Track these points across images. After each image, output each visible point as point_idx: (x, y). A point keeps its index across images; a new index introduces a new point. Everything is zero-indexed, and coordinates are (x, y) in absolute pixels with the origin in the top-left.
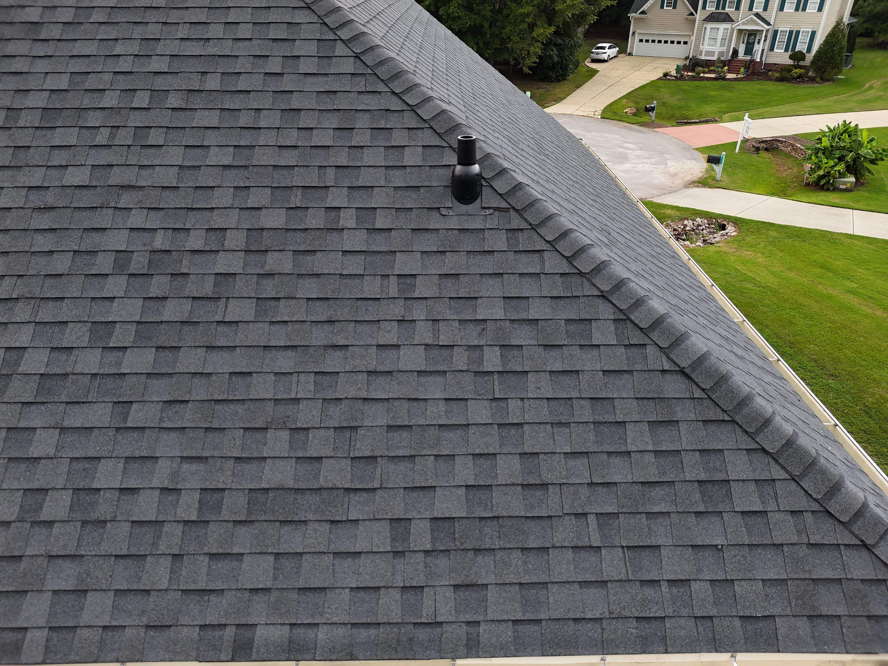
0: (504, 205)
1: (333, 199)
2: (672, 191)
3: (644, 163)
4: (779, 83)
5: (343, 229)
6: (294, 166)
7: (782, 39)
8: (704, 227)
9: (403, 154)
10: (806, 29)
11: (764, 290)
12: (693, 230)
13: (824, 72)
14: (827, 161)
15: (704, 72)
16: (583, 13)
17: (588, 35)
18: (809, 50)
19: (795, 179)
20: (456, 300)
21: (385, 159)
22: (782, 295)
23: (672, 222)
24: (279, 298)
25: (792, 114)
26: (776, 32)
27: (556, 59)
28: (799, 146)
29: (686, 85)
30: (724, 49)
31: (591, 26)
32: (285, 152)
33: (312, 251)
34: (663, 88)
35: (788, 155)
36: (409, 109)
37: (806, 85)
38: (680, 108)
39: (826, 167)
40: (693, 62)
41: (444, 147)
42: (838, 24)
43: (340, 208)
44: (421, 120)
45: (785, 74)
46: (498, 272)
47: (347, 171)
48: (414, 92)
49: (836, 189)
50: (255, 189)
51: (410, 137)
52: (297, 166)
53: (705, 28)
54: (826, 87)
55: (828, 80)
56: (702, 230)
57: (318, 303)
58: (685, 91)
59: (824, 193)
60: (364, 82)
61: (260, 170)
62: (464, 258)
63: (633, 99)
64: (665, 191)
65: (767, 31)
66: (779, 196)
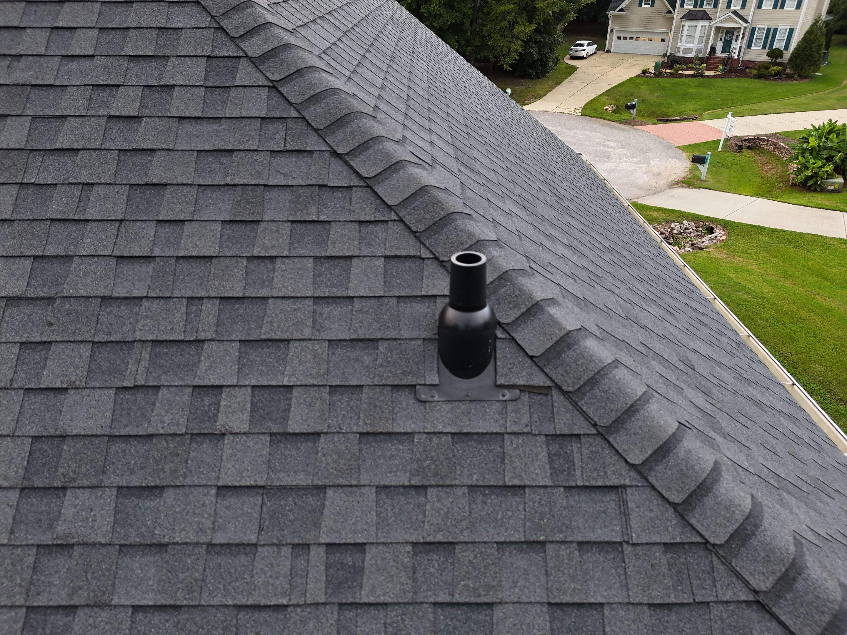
0: (539, 380)
1: (210, 367)
2: (656, 192)
3: (627, 162)
4: (757, 80)
5: (224, 435)
6: (141, 298)
7: (759, 37)
8: (691, 230)
9: (348, 271)
10: (783, 28)
11: (762, 302)
12: (681, 234)
13: (802, 69)
14: (814, 161)
15: (682, 70)
16: (563, 11)
17: (566, 31)
18: (787, 47)
19: (780, 179)
20: (448, 610)
21: (314, 283)
22: (780, 308)
23: (658, 225)
24: (75, 607)
25: (772, 112)
26: (753, 30)
27: (536, 56)
28: (782, 144)
29: (665, 82)
30: (702, 46)
31: (570, 23)
32: (126, 268)
33: (156, 487)
34: (643, 85)
35: (771, 154)
36: (362, 184)
37: (784, 82)
38: (660, 105)
39: (813, 168)
40: (672, 59)
41: (423, 259)
42: (816, 21)
43: (222, 387)
44: (382, 206)
45: (763, 71)
46: (533, 538)
47: (241, 308)
48: (371, 151)
49: (824, 190)
50: (62, 346)
51: (362, 239)
52: (146, 297)
53: (683, 26)
54: (803, 85)
55: (806, 77)
56: (690, 233)
57: (156, 618)
58: (664, 88)
59: (812, 194)
60: (283, 134)
61: (76, 306)
62: (464, 501)
63: (613, 96)
64: (649, 192)
65: (745, 28)
66: (766, 197)
